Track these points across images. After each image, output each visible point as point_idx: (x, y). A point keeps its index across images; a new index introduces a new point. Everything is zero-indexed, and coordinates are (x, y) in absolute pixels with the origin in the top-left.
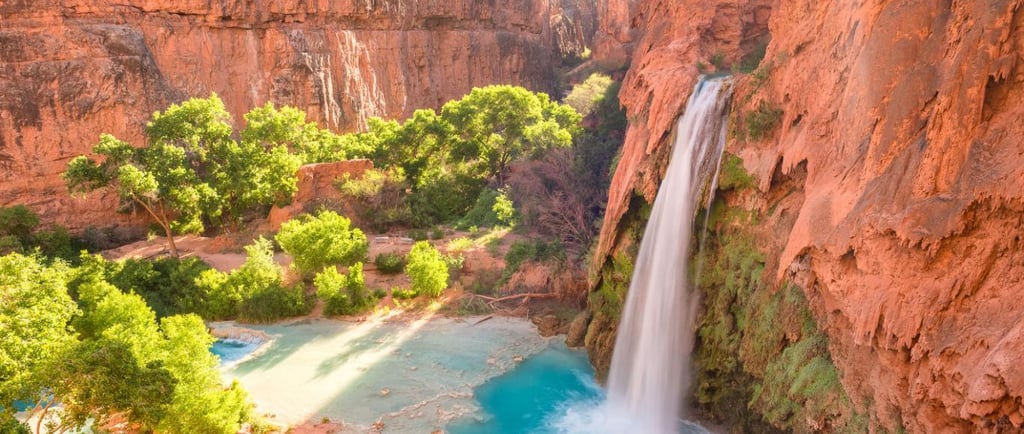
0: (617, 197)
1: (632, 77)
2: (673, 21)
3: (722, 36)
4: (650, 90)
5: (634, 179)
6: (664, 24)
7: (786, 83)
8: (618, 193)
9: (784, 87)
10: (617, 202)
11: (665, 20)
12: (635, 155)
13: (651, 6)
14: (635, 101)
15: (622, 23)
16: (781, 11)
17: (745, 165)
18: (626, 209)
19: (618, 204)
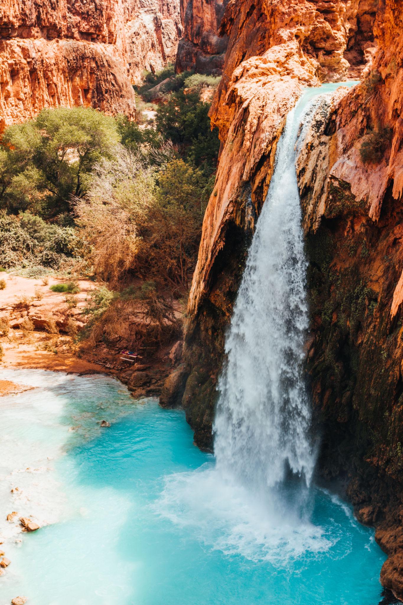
0: (213, 230)
1: (223, 91)
2: (268, 26)
3: (323, 45)
4: (245, 105)
5: (230, 209)
6: (258, 30)
7: (394, 97)
8: (212, 225)
9: (392, 102)
10: (211, 236)
11: (258, 25)
12: (230, 183)
13: (242, 10)
14: (228, 121)
15: (209, 31)
16: (387, 15)
17: (354, 191)
18: (221, 245)
19: (213, 240)
